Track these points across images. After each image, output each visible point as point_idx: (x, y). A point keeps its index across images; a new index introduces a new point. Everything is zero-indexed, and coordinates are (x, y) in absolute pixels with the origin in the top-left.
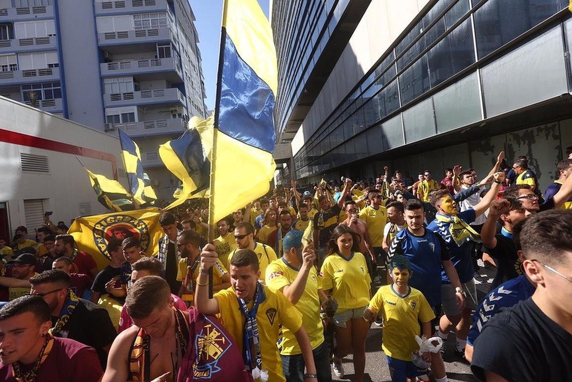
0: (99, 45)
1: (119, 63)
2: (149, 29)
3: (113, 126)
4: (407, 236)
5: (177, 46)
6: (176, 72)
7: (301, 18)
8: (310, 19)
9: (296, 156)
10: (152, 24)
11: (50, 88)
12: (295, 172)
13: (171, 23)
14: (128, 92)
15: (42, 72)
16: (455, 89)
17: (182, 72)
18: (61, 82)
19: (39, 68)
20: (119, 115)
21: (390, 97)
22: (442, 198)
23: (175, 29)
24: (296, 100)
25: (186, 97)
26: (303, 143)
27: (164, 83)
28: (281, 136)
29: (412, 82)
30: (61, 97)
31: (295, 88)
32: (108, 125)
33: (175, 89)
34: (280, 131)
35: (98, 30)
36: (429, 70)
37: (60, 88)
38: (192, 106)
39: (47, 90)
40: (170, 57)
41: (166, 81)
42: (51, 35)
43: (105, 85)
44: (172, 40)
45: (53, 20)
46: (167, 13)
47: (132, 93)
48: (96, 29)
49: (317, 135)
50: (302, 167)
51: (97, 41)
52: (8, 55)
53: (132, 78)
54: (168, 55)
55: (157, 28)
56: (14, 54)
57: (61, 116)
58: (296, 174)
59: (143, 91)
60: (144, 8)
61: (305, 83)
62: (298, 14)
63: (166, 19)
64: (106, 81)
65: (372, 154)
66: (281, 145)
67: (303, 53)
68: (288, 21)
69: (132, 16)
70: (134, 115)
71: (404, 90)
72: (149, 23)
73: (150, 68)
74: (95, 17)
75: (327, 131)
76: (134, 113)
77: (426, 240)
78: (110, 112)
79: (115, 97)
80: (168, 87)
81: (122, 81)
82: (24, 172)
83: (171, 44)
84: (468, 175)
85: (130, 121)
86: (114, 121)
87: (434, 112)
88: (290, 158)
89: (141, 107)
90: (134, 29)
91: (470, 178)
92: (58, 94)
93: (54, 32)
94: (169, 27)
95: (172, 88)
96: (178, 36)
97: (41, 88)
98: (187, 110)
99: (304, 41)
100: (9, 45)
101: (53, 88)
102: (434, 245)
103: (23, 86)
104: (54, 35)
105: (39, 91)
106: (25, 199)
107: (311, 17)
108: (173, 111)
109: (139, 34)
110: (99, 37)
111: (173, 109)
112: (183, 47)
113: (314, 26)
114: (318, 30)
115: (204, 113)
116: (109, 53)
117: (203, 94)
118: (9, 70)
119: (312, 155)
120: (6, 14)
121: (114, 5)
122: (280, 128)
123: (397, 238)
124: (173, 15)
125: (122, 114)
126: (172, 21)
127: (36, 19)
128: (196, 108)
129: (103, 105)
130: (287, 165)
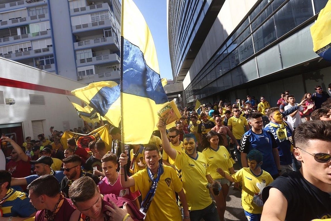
0: (73, 33)
1: (84, 42)
2: (99, 21)
3: (82, 77)
4: (252, 134)
5: (115, 30)
6: (115, 45)
7: (186, 6)
8: (192, 6)
10: (101, 18)
11: (48, 59)
12: (186, 99)
13: (111, 17)
14: (89, 58)
15: (44, 50)
16: (296, 36)
17: (119, 44)
18: (54, 55)
19: (43, 48)
20: (84, 71)
22: (274, 112)
23: (114, 20)
24: (185, 56)
26: (190, 82)
27: (109, 51)
28: (176, 79)
30: (54, 63)
31: (184, 49)
32: (79, 77)
33: (115, 54)
35: (72, 25)
36: (275, 27)
37: (53, 58)
39: (47, 60)
40: (111, 36)
41: (110, 50)
42: (48, 30)
43: (77, 55)
44: (112, 27)
45: (49, 21)
46: (109, 11)
47: (91, 58)
48: (71, 24)
49: (199, 76)
50: (190, 96)
51: (72, 31)
52: (27, 42)
53: (91, 50)
54: (110, 35)
55: (103, 20)
56: (30, 41)
57: (54, 73)
58: (186, 100)
59: (97, 57)
60: (96, 10)
61: (190, 45)
62: (184, 5)
63: (108, 15)
64: (77, 52)
65: (235, 86)
66: (177, 83)
67: (188, 27)
68: (178, 10)
69: (90, 15)
72: (99, 18)
73: (101, 43)
74: (70, 17)
75: (205, 73)
76: (92, 69)
77: (263, 136)
78: (80, 69)
79: (82, 61)
80: (111, 53)
81: (86, 52)
82: (31, 105)
83: (112, 29)
84: (291, 98)
85: (91, 74)
86: (82, 75)
87: (280, 54)
88: (183, 91)
89: (96, 66)
90: (91, 22)
91: (292, 99)
92: (52, 62)
93: (49, 27)
94: (110, 19)
95: (113, 53)
96: (115, 24)
97: (44, 59)
99: (189, 21)
100: (27, 37)
101: (50, 58)
102: (268, 139)
103: (35, 58)
104: (50, 29)
105: (42, 60)
106: (32, 120)
107: (192, 5)
108: (114, 67)
109: (94, 24)
110: (73, 28)
111: (114, 66)
112: (118, 30)
113: (194, 10)
114: (197, 12)
116: (78, 36)
118: (28, 50)
119: (195, 89)
120: (25, 20)
121: (80, 10)
122: (176, 74)
123: (246, 135)
124: (112, 12)
125: (86, 70)
126: (112, 16)
127: (40, 21)
129: (76, 66)
130: (181, 95)
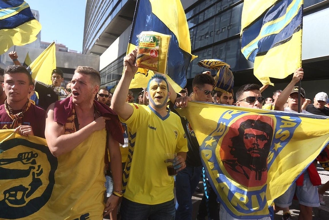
9: (103, 71)
21: (201, 36)
29: (228, 26)
34: (87, 48)
71: (219, 32)
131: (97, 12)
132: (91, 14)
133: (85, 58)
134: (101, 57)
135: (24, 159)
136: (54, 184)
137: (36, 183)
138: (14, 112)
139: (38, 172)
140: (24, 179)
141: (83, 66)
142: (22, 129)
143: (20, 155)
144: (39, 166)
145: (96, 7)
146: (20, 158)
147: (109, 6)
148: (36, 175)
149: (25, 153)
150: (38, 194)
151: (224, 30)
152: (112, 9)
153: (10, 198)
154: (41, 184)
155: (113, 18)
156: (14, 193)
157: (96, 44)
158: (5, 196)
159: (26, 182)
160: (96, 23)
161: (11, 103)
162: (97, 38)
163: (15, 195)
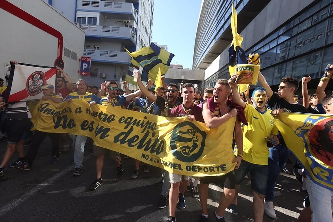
9: (207, 81)
20: (86, 18)
25: (138, 14)
32: (77, 23)
33: (131, 3)
34: (196, 65)
38: (141, 24)
47: (98, 2)
59: (106, 2)
70: (97, 19)
76: (97, 18)
78: (80, 14)
79: (86, 3)
85: (93, 24)
86: (81, 23)
88: (202, 81)
89: (103, 14)
95: (129, 2)
98: (137, 25)
111: (126, 21)
115: (149, 35)
117: (151, 21)
125: (88, 17)
128: (144, 27)
129: (76, 8)
130: (198, 86)
131: (204, 39)
132: (199, 41)
133: (195, 72)
134: (206, 70)
135: (190, 132)
136: (204, 147)
137: (195, 146)
138: (187, 109)
139: (196, 140)
140: (189, 143)
141: (221, 79)
142: (190, 116)
143: (188, 130)
144: (197, 137)
145: (203, 36)
146: (188, 132)
147: (213, 33)
148: (195, 141)
149: (190, 130)
150: (196, 151)
151: (319, 37)
152: (215, 35)
153: (183, 151)
154: (198, 147)
155: (216, 41)
156: (185, 149)
157: (203, 62)
158: (181, 150)
159: (190, 144)
160: (202, 47)
161: (185, 104)
162: (203, 57)
163: (185, 150)
